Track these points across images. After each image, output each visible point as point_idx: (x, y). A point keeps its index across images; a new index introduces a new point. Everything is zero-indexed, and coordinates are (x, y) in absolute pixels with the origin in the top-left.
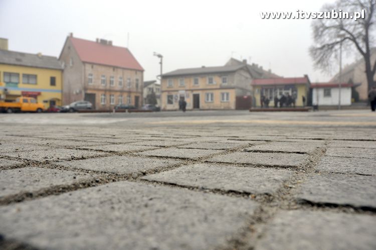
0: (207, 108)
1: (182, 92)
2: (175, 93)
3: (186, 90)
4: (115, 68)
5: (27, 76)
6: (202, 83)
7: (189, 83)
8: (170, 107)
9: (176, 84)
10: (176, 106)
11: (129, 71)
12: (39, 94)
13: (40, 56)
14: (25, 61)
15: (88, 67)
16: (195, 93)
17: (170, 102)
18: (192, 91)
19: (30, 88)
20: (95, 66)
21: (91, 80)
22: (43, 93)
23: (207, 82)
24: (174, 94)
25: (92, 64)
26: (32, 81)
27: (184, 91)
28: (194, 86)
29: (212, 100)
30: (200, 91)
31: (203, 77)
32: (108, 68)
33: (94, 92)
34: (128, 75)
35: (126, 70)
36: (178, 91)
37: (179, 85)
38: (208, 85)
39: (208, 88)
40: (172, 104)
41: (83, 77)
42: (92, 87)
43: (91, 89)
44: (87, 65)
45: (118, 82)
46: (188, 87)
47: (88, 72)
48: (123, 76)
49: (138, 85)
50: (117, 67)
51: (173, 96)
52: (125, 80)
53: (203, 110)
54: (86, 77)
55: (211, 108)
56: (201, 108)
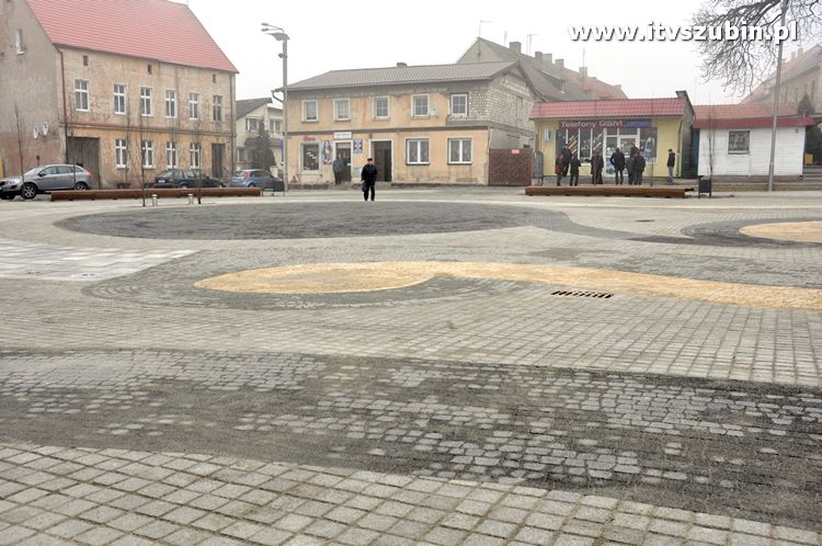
0: (412, 180)
1: (345, 137)
3: (355, 132)
4: (152, 64)
6: (399, 112)
7: (361, 112)
8: (309, 177)
9: (327, 112)
10: (326, 174)
11: (194, 74)
15: (73, 61)
16: (380, 138)
17: (311, 164)
18: (371, 132)
20: (91, 58)
21: (82, 100)
23: (411, 110)
24: (319, 140)
25: (86, 52)
27: (349, 135)
28: (374, 120)
29: (424, 158)
30: (392, 134)
31: (399, 97)
32: (132, 65)
33: (94, 134)
34: (191, 82)
35: (186, 70)
36: (331, 133)
37: (335, 117)
38: (413, 118)
39: (414, 124)
40: (316, 167)
41: (60, 89)
42: (87, 120)
43: (84, 126)
44: (69, 55)
45: (164, 106)
46: (360, 122)
47: (72, 77)
48: (177, 87)
49: (219, 112)
50: (160, 63)
51: (317, 146)
52: (182, 99)
53: (401, 186)
54: (68, 89)
55: (421, 181)
56: (394, 180)
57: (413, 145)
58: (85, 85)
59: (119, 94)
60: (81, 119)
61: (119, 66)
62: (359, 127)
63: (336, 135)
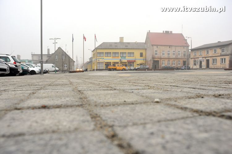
0: (213, 67)
1: (201, 59)
2: (198, 59)
3: (203, 58)
4: (170, 46)
5: (130, 53)
6: (211, 53)
7: (204, 53)
8: (195, 67)
9: (198, 54)
10: (198, 66)
11: (179, 47)
12: (135, 61)
13: (136, 43)
14: (129, 47)
16: (207, 59)
17: (195, 64)
18: (206, 57)
19: (131, 59)
20: (158, 46)
21: (156, 54)
22: (136, 61)
23: (213, 52)
24: (196, 59)
25: (157, 46)
26: (132, 55)
27: (201, 58)
28: (206, 55)
29: (216, 63)
30: (210, 58)
31: (211, 50)
32: (166, 47)
33: (158, 60)
34: (178, 49)
35: (177, 47)
36: (198, 58)
37: (199, 55)
38: (214, 54)
39: (214, 55)
40: (196, 65)
41: (152, 52)
42: (157, 57)
43: (156, 58)
44: (154, 46)
45: (172, 54)
46: (204, 55)
47: (155, 50)
48: (175, 50)
49: (185, 54)
50: (172, 46)
51: (196, 61)
52: (176, 52)
53: (211, 69)
54: (154, 52)
55: (215, 68)
56: (210, 68)
57: (214, 60)
58: (157, 51)
59: (163, 52)
60: (156, 57)
61: (163, 47)
62: (203, 57)
63: (200, 58)
